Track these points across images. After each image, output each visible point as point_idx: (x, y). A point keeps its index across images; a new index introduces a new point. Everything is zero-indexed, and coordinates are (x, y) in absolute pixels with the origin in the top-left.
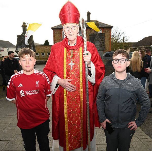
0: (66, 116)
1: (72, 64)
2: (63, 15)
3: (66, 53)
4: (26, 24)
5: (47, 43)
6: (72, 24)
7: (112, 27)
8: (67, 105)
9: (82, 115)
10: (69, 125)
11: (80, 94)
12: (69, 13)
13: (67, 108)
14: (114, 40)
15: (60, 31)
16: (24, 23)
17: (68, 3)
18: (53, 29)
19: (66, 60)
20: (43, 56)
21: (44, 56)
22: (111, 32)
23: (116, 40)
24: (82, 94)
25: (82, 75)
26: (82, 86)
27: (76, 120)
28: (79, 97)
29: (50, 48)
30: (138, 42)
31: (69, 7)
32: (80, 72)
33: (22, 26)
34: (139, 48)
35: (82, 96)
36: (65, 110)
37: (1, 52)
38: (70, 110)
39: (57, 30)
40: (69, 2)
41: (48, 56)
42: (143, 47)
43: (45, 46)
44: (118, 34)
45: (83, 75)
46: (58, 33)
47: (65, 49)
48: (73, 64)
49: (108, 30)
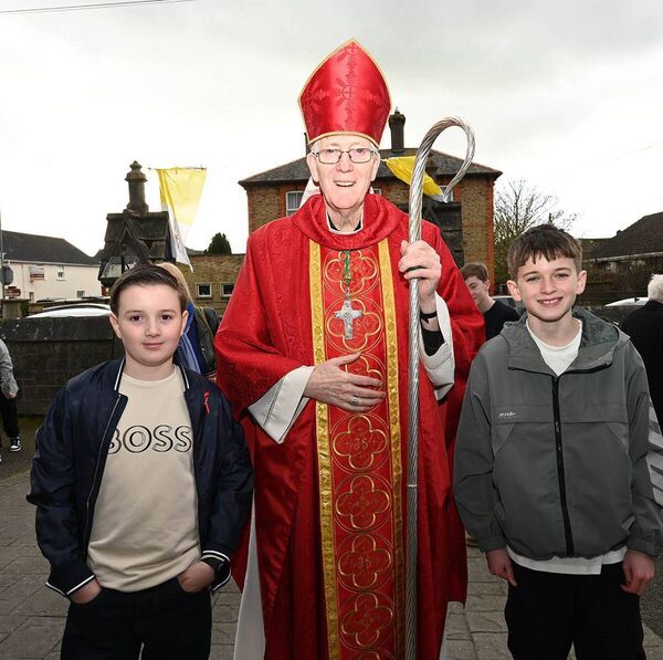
0: (328, 549)
1: (348, 313)
2: (322, 94)
3: (319, 264)
4: (142, 170)
5: (220, 245)
6: (357, 139)
7: (497, 174)
8: (334, 498)
9: (399, 546)
10: (341, 591)
11: (390, 449)
12: (347, 89)
13: (334, 514)
14: (509, 231)
15: (278, 194)
16: (135, 166)
17: (350, 51)
18: (247, 184)
19: (320, 299)
20: (205, 299)
21: (210, 299)
22: (496, 197)
23: (517, 227)
24: (399, 448)
25: (396, 360)
26: (397, 409)
27: (373, 568)
28: (388, 462)
29: (233, 265)
30: (615, 234)
31: (351, 65)
32: (388, 346)
33: (129, 178)
34: (618, 262)
35: (399, 456)
36: (325, 521)
37: (31, 282)
38: (346, 521)
39: (262, 191)
40: (353, 46)
41: (223, 298)
42: (636, 260)
43: (213, 258)
44: (523, 203)
45: (399, 365)
46: (267, 201)
47: (315, 250)
48: (356, 314)
49: (481, 186)
